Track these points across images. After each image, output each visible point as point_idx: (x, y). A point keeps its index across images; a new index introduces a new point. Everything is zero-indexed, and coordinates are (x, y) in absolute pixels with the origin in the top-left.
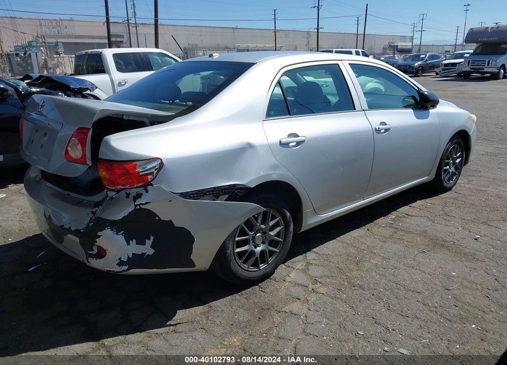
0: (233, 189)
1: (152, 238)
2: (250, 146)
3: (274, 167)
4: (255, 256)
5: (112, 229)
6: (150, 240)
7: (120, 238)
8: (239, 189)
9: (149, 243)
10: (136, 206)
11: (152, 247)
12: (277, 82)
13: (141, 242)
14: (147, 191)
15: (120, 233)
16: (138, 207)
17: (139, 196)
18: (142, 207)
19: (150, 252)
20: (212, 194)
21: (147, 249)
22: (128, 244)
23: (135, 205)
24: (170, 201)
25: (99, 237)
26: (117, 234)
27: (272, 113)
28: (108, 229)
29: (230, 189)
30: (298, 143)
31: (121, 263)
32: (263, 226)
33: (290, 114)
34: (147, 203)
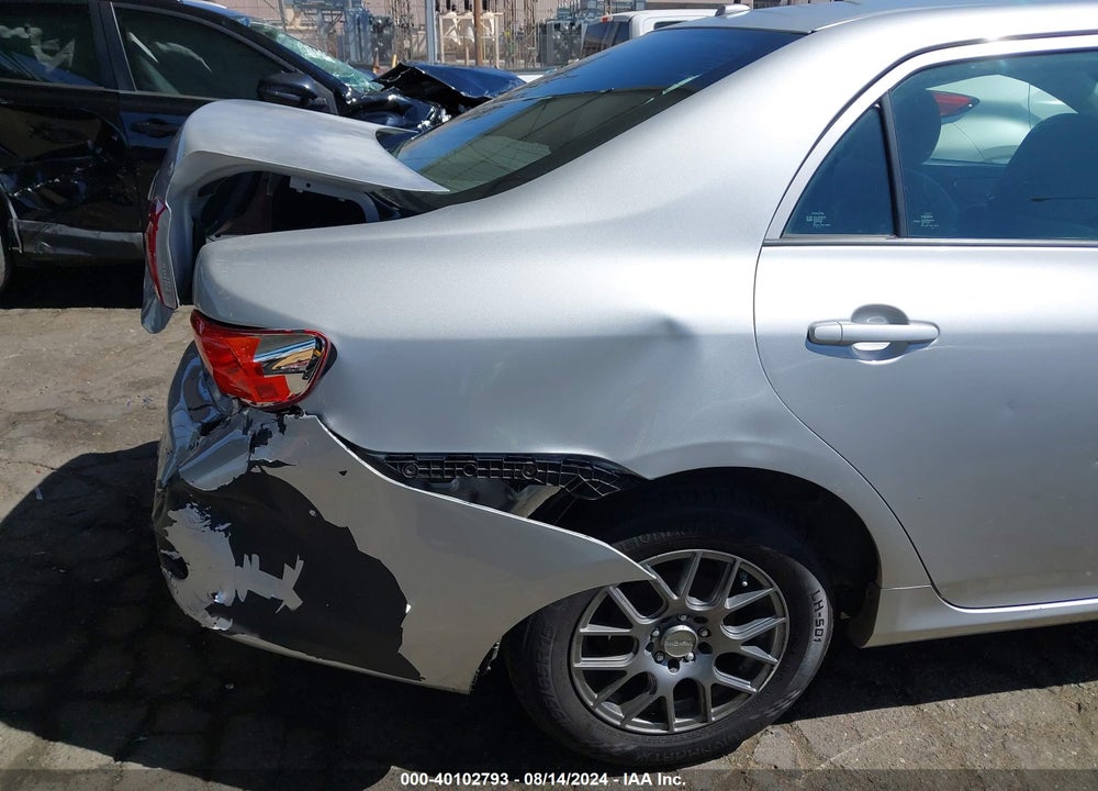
0: (575, 470)
1: (300, 564)
2: (672, 335)
3: (761, 422)
4: (654, 692)
5: (201, 510)
6: (294, 568)
7: (220, 542)
8: (599, 474)
9: (292, 574)
10: (252, 464)
11: (299, 588)
12: (872, 107)
13: (273, 568)
14: (282, 428)
15: (222, 528)
16: (256, 470)
17: (261, 438)
18: (270, 471)
19: (293, 602)
20: (494, 473)
21: (284, 590)
22: (239, 563)
23: (249, 462)
24: (343, 473)
25: (171, 522)
26: (212, 527)
27: (817, 219)
28: (192, 507)
29: (565, 469)
30: (897, 347)
31: (215, 610)
32: (696, 605)
33: (897, 233)
34: (277, 464)
